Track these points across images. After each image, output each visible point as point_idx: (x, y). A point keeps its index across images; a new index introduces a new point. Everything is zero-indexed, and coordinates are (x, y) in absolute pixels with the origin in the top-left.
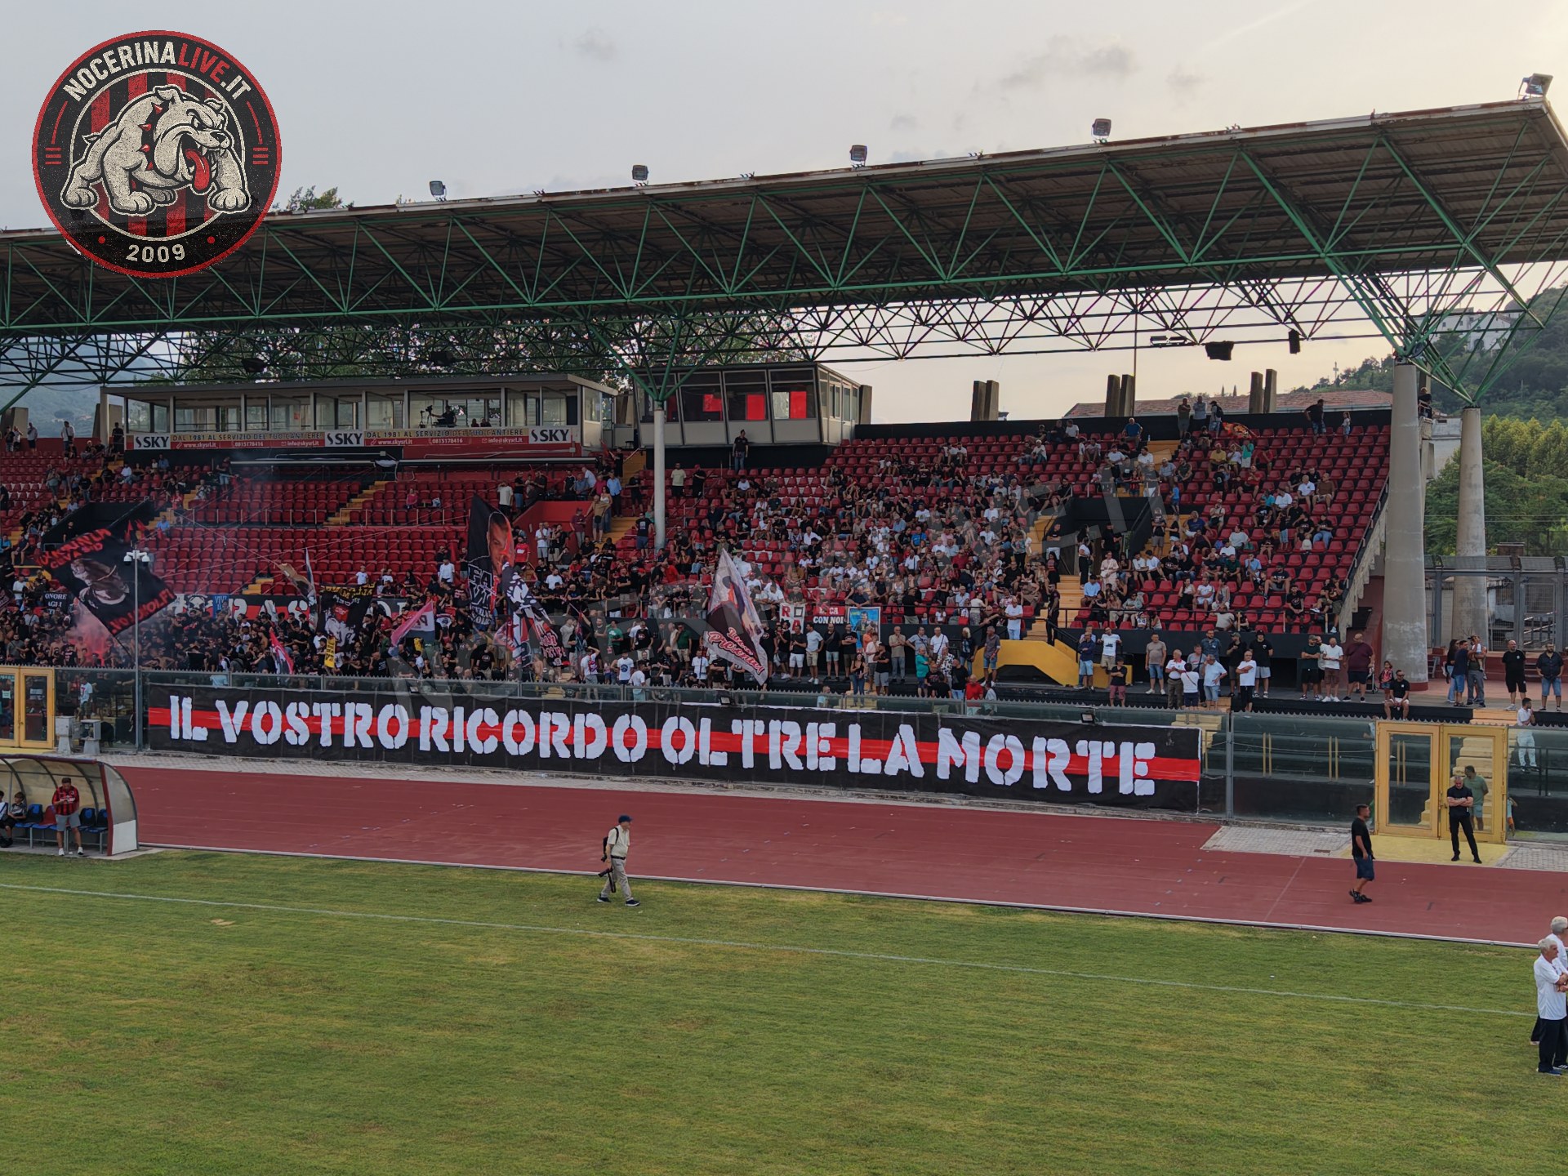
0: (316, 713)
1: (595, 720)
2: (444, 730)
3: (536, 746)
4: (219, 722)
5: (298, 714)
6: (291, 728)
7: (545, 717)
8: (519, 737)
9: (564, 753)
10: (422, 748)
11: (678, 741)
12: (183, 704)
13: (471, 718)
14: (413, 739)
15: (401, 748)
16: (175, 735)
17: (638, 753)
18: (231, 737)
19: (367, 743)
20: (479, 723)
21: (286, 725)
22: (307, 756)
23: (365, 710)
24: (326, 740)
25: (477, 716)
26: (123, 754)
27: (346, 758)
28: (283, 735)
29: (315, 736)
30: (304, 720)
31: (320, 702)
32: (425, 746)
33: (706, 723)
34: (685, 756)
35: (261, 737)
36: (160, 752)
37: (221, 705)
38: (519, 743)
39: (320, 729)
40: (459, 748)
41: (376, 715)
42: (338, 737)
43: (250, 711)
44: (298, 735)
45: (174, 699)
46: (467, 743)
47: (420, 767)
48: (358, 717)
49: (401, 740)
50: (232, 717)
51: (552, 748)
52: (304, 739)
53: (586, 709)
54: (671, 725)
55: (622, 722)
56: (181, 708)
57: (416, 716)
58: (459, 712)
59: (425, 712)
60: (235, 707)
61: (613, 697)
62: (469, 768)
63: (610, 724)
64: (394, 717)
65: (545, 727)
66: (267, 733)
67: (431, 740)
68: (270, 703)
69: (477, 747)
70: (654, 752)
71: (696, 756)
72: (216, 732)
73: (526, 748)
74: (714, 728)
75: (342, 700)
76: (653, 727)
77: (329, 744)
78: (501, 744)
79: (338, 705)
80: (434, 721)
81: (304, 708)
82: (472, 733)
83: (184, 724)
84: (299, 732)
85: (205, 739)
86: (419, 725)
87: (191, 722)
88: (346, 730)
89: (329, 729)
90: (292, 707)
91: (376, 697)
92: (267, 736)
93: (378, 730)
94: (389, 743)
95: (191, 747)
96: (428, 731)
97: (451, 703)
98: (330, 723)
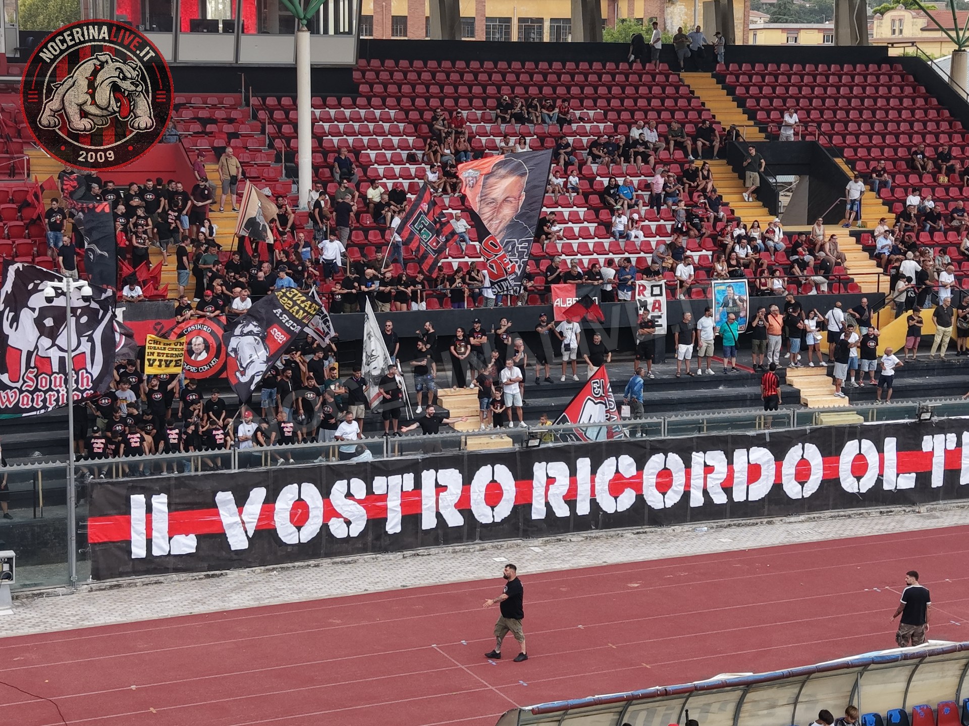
0: (377, 491)
1: (761, 455)
2: (564, 490)
3: (686, 495)
4: (221, 523)
6: (338, 515)
7: (697, 458)
8: (663, 486)
9: (720, 498)
10: (534, 516)
11: (859, 467)
12: (154, 505)
13: (599, 471)
14: (522, 507)
15: (504, 521)
16: (138, 551)
17: (813, 485)
18: (238, 541)
19: (455, 520)
20: (611, 475)
21: (329, 513)
22: (364, 550)
23: (452, 477)
24: (393, 525)
25: (608, 468)
28: (325, 527)
29: (377, 522)
30: (360, 502)
31: (389, 474)
32: (538, 512)
33: (890, 444)
34: (867, 482)
35: (288, 534)
37: (225, 499)
38: (664, 494)
39: (384, 510)
40: (583, 508)
41: (467, 481)
42: (411, 518)
43: (270, 500)
44: (348, 523)
45: (138, 500)
46: (593, 502)
48: (440, 488)
49: (504, 510)
50: (240, 512)
51: (705, 493)
52: (356, 530)
53: (748, 443)
54: (850, 449)
55: (794, 454)
56: (149, 512)
57: (523, 475)
58: (584, 464)
59: (540, 470)
60: (247, 496)
61: (782, 424)
63: (779, 457)
64: (493, 481)
65: (697, 469)
66: (299, 528)
67: (547, 504)
68: (304, 485)
69: (608, 505)
70: (831, 483)
71: (879, 481)
72: (213, 538)
73: (673, 498)
74: (899, 448)
75: (416, 468)
76: (830, 454)
77: (398, 529)
78: (640, 498)
79: (412, 475)
80: (551, 480)
81: (358, 487)
82: (602, 489)
83: (154, 534)
84: (351, 519)
85: (194, 551)
86: (531, 487)
87: (167, 530)
88: (424, 507)
89: (399, 509)
90: (339, 487)
91: (465, 458)
92: (299, 531)
93: (472, 502)
94: (486, 516)
95: (171, 566)
96: (543, 493)
97: (573, 454)
98: (399, 502)
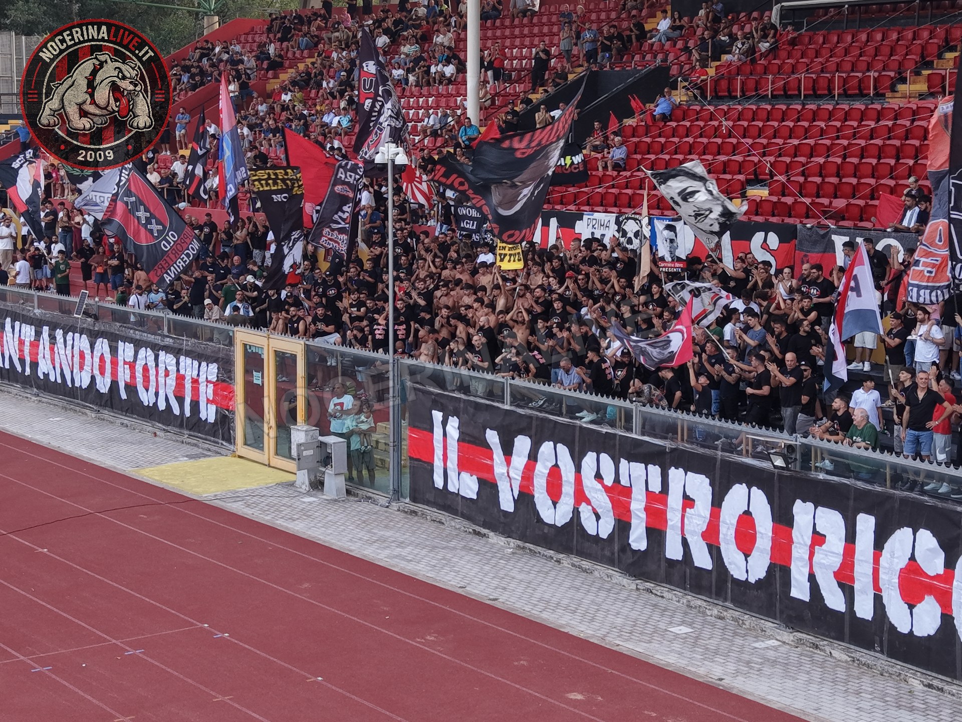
0: (624, 481)
2: (836, 562)
4: (490, 469)
5: (598, 477)
10: (795, 593)
12: (448, 428)
13: (886, 546)
14: (780, 570)
15: (759, 581)
16: (439, 482)
18: (507, 503)
19: (702, 559)
20: (905, 561)
21: (580, 496)
22: (611, 562)
23: (700, 488)
24: (638, 540)
25: (901, 544)
26: (375, 502)
27: (668, 580)
28: (576, 513)
29: (623, 526)
30: (607, 488)
31: (631, 458)
32: (800, 591)
35: (544, 509)
36: (419, 507)
37: (492, 437)
39: (629, 511)
40: (864, 608)
41: (717, 502)
43: (533, 457)
44: (598, 517)
45: (437, 416)
46: (878, 601)
47: (788, 636)
48: (688, 502)
49: (758, 566)
50: (508, 462)
52: (606, 528)
56: (445, 434)
57: (781, 516)
58: (866, 524)
59: (802, 511)
60: (512, 445)
62: (882, 661)
64: (747, 513)
66: (555, 504)
67: (812, 578)
68: (559, 446)
69: (899, 616)
72: (488, 487)
75: (663, 461)
77: (643, 545)
79: (658, 469)
80: (818, 539)
81: (608, 466)
82: (889, 582)
83: (449, 464)
84: (599, 511)
85: (475, 497)
86: (791, 541)
87: (456, 462)
88: (670, 523)
89: (643, 515)
90: (589, 460)
91: (718, 463)
92: (555, 508)
93: (721, 536)
94: (739, 568)
95: (460, 508)
96: (807, 557)
97: (851, 503)
98: (643, 505)
